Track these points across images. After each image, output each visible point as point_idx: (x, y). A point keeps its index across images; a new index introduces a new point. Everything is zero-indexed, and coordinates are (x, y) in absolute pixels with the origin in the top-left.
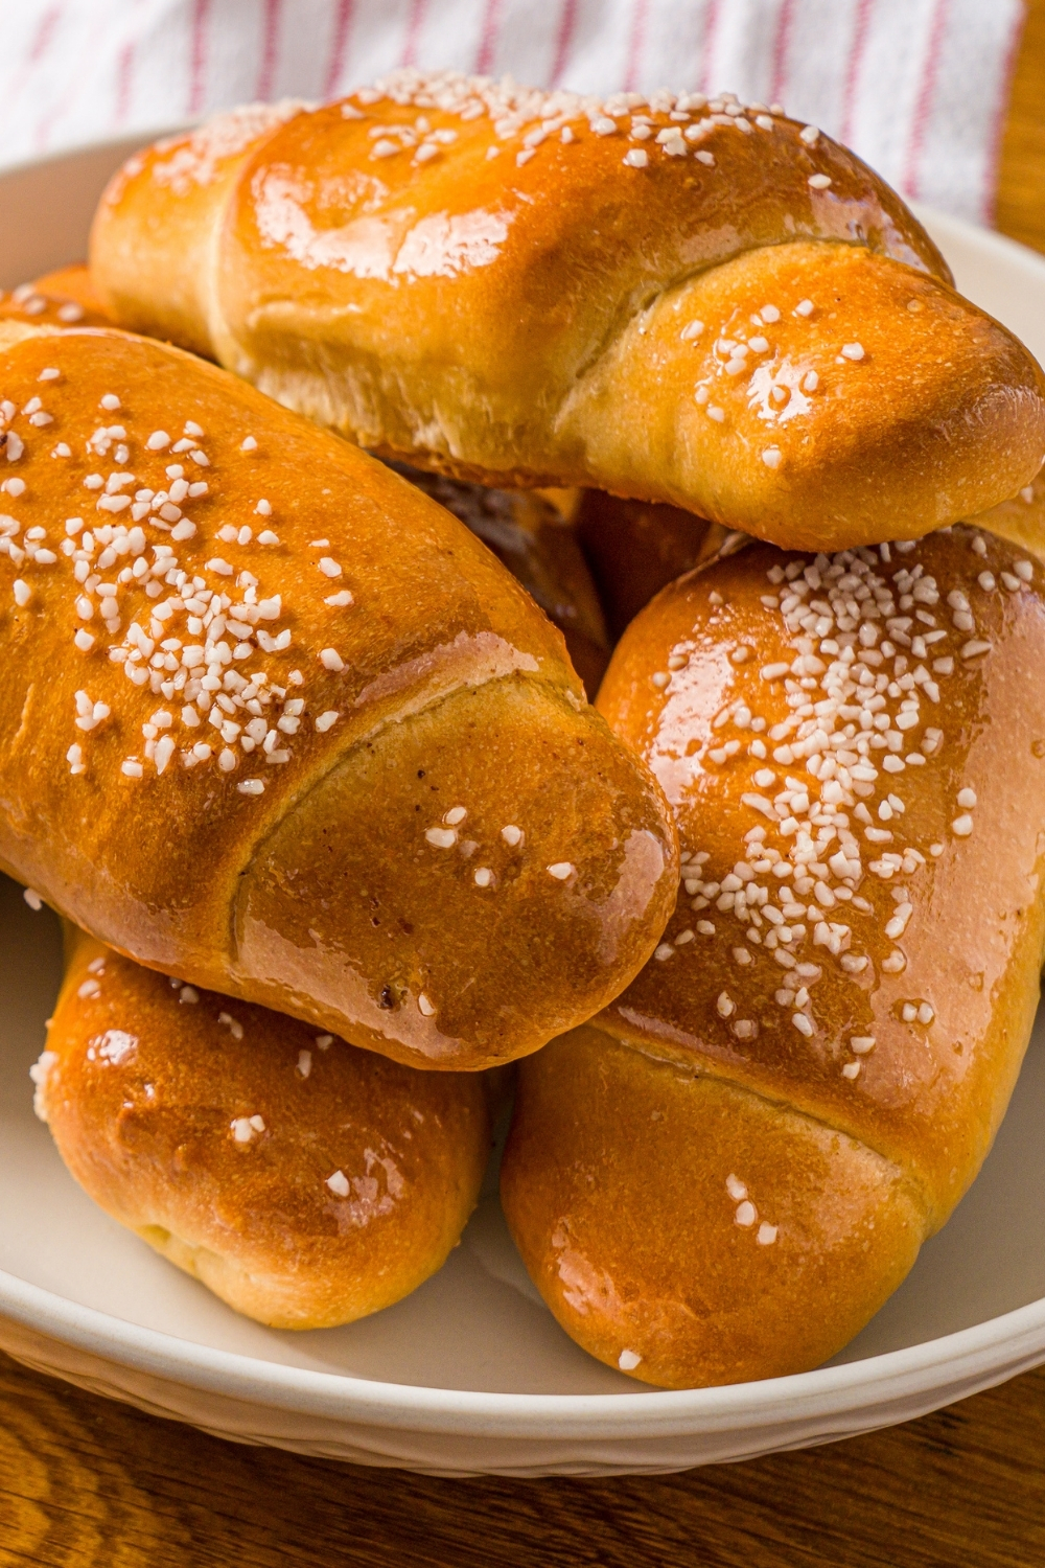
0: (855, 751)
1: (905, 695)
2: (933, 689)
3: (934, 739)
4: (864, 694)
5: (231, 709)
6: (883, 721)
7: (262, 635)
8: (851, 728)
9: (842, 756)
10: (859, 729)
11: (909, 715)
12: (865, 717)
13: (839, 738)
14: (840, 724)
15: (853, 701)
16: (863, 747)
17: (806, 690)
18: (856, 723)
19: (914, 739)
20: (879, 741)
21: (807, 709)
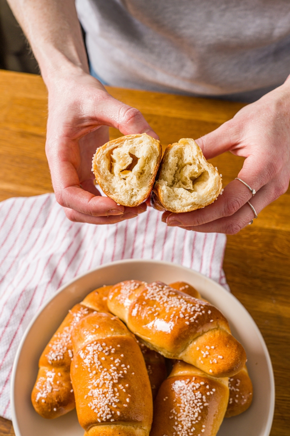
0: (188, 421)
1: (196, 412)
2: (200, 411)
3: (199, 419)
4: (190, 411)
5: (103, 410)
6: (193, 416)
7: (113, 404)
8: (188, 417)
9: (187, 422)
10: (189, 417)
11: (196, 415)
12: (190, 415)
13: (186, 419)
14: (187, 416)
15: (189, 412)
16: (190, 420)
17: (183, 410)
18: (189, 416)
19: (197, 418)
20: (192, 419)
21: (182, 413)
